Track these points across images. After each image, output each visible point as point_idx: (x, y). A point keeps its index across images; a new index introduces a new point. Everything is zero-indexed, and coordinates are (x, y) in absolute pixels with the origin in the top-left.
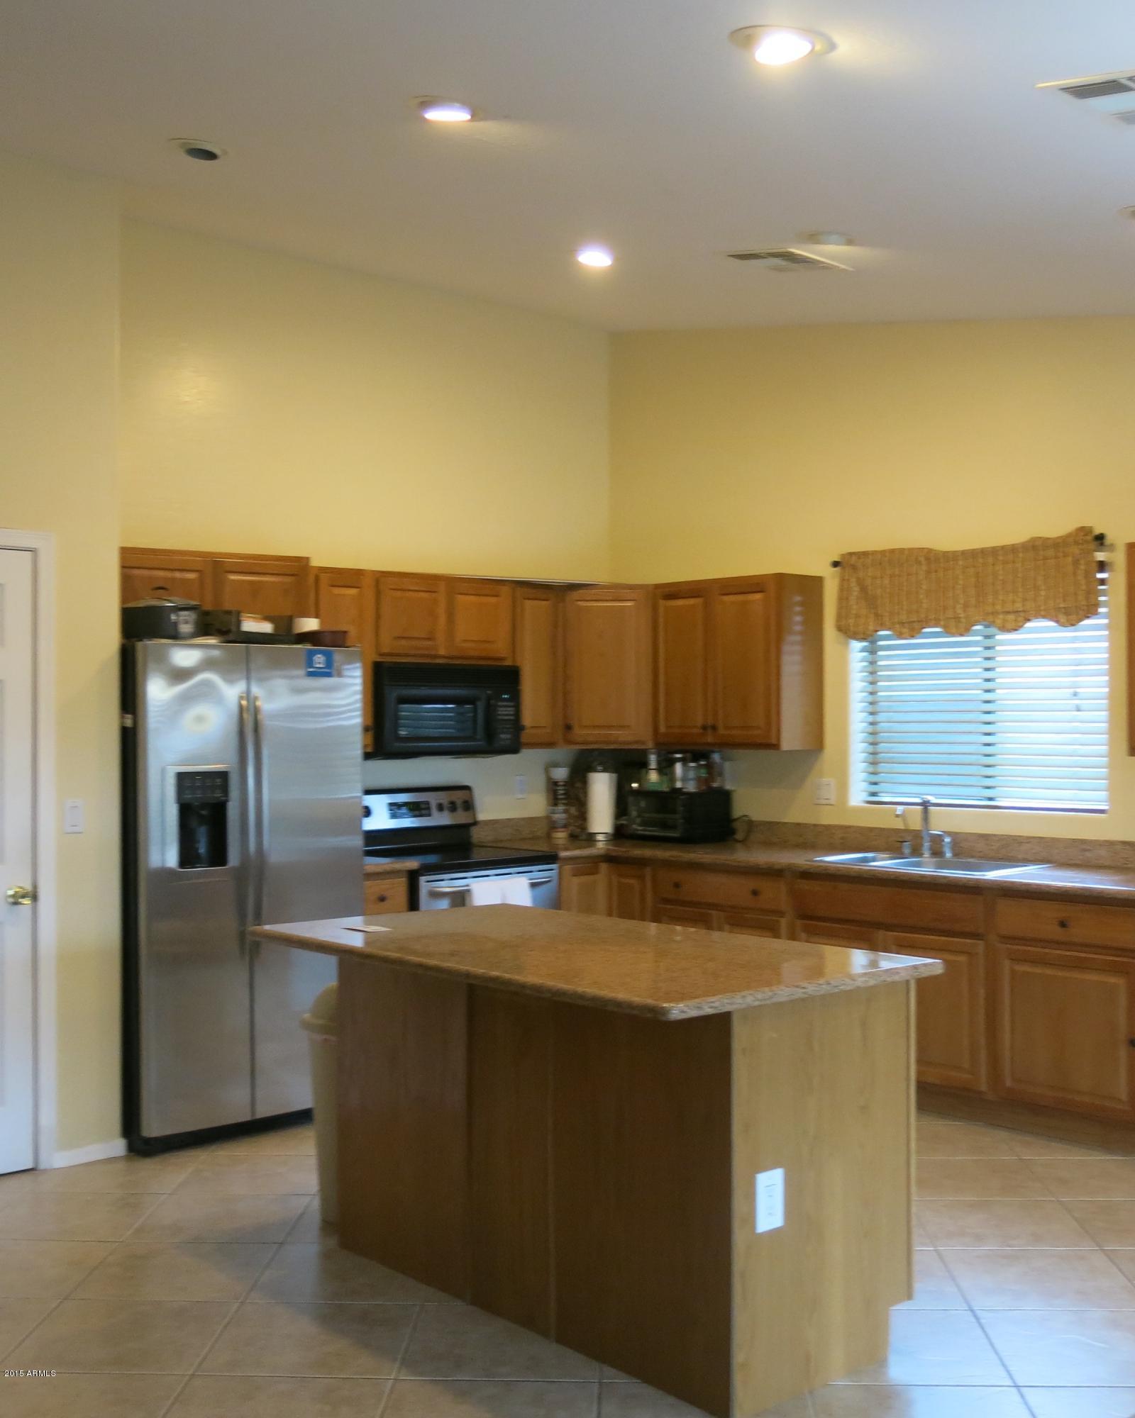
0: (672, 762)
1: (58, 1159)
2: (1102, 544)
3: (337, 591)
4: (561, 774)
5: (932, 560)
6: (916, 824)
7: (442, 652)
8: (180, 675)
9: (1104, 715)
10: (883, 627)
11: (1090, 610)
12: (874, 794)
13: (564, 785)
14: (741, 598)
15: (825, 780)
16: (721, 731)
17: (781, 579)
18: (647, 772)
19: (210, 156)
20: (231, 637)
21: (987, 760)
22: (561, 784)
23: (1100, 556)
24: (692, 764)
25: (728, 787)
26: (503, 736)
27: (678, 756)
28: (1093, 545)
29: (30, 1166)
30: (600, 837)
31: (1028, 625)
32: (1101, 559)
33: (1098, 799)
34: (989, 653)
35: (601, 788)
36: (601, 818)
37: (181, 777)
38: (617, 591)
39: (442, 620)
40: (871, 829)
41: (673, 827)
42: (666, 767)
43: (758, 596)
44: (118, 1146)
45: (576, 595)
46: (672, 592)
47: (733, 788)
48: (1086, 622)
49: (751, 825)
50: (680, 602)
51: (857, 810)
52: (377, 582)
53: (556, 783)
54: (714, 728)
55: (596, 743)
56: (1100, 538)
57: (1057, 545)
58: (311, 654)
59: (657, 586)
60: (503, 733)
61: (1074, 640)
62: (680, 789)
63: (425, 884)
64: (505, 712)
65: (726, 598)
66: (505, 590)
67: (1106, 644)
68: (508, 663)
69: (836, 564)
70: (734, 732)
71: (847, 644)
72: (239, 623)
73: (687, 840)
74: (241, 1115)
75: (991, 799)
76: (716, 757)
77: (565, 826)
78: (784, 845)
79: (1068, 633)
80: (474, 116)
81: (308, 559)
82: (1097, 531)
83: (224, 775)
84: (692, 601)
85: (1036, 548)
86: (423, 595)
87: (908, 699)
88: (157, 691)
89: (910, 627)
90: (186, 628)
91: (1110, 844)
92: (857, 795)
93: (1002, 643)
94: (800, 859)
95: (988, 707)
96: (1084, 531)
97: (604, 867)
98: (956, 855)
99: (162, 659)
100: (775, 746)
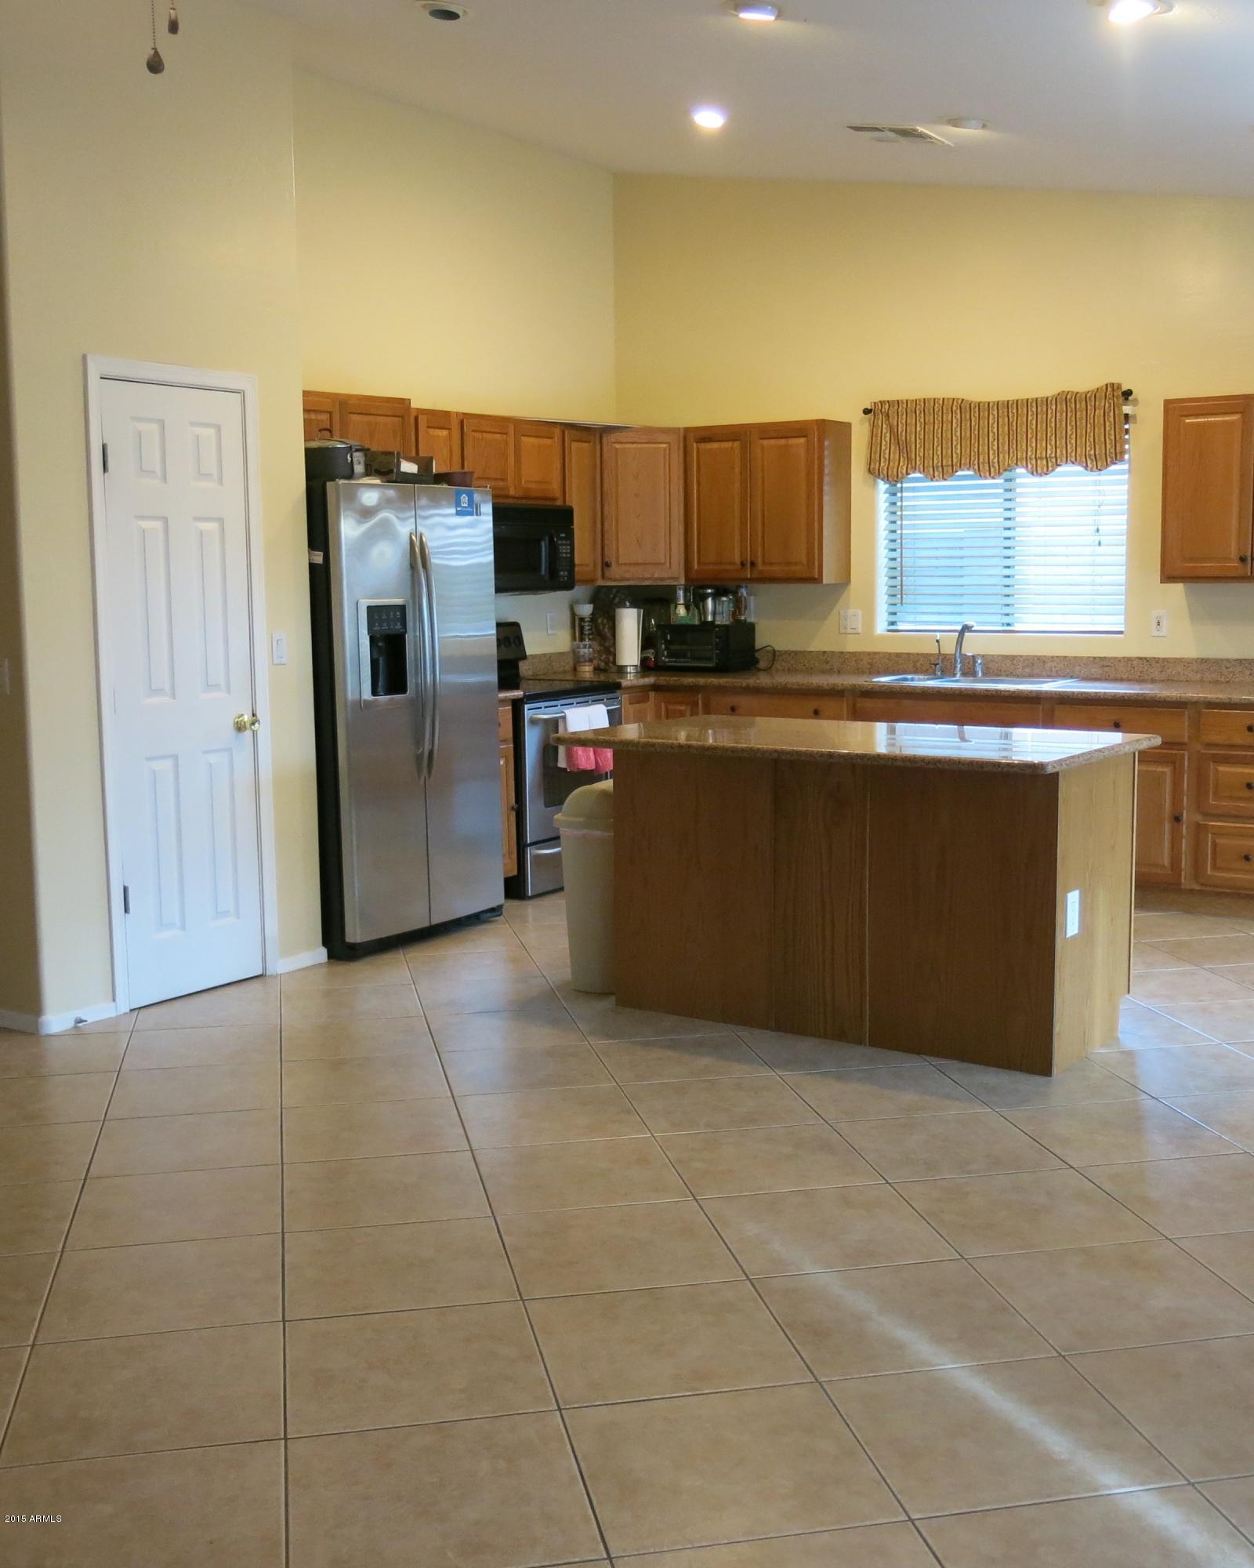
0: (704, 598)
1: (281, 966)
2: (1127, 399)
3: (431, 431)
4: (586, 610)
5: (964, 409)
6: (949, 648)
7: (512, 492)
8: (366, 513)
9: (1123, 550)
10: (914, 469)
11: (1117, 456)
12: (893, 623)
13: (590, 622)
14: (782, 442)
15: (851, 611)
16: (760, 567)
17: (822, 424)
18: (676, 608)
19: (451, 16)
20: (394, 477)
21: (1007, 593)
22: (586, 619)
23: (1127, 409)
24: (724, 599)
25: (751, 619)
26: (562, 573)
27: (709, 591)
28: (1121, 399)
29: (260, 972)
30: (629, 669)
31: (1059, 469)
32: (1127, 412)
33: (1116, 622)
34: (1009, 495)
35: (629, 623)
36: (630, 652)
37: (372, 610)
38: (651, 433)
39: (512, 460)
40: (898, 655)
41: (709, 659)
42: (696, 600)
43: (802, 440)
44: (321, 954)
45: (613, 437)
46: (708, 435)
47: (756, 621)
48: (1113, 467)
49: (775, 654)
50: (715, 445)
51: (881, 637)
52: (462, 422)
53: (582, 619)
54: (753, 564)
55: (633, 579)
56: (1127, 394)
57: (1089, 399)
58: (458, 495)
59: (687, 430)
60: (562, 570)
61: (1096, 483)
62: (713, 622)
63: (529, 712)
64: (564, 550)
65: (765, 442)
66: (557, 431)
67: (1126, 487)
68: (559, 503)
69: (867, 411)
70: (774, 568)
71: (875, 484)
72: (399, 465)
73: (721, 669)
74: (420, 922)
75: (1008, 625)
76: (743, 592)
77: (591, 661)
78: (810, 671)
79: (1093, 477)
80: (779, 17)
81: (409, 400)
82: (1124, 388)
83: (402, 609)
84: (728, 445)
85: (1066, 399)
86: (498, 436)
87: (931, 536)
88: (348, 529)
89: (943, 470)
90: (359, 468)
91: (1128, 660)
92: (881, 627)
93: (1022, 485)
94: (861, 681)
95: (1008, 544)
96: (1114, 387)
97: (652, 694)
98: (985, 674)
99: (352, 497)
100: (817, 580)
